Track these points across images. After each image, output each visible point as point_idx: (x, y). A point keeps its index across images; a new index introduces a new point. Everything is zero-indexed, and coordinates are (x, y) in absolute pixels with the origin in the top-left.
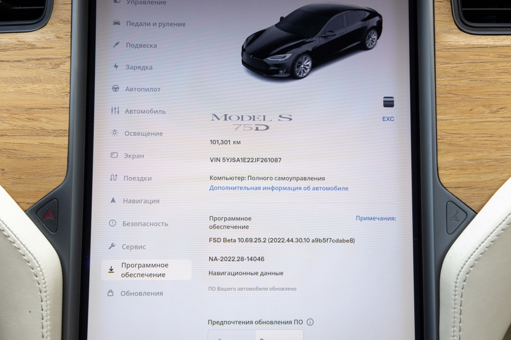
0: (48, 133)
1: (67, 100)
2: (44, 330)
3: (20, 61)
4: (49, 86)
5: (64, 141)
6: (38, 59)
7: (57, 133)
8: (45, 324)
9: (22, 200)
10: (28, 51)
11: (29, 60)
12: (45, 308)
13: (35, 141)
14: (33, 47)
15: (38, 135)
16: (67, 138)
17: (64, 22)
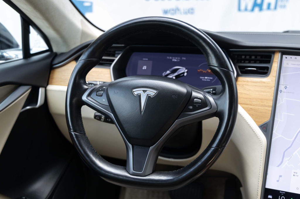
0: (266, 106)
1: (272, 98)
2: (262, 157)
3: (260, 86)
4: (268, 94)
5: (270, 109)
6: (265, 86)
7: (269, 106)
8: (262, 155)
9: (257, 123)
10: (263, 84)
11: (263, 86)
12: (262, 151)
13: (262, 108)
14: (264, 83)
15: (263, 106)
16: (271, 108)
17: (274, 77)
